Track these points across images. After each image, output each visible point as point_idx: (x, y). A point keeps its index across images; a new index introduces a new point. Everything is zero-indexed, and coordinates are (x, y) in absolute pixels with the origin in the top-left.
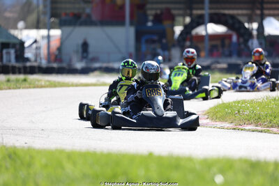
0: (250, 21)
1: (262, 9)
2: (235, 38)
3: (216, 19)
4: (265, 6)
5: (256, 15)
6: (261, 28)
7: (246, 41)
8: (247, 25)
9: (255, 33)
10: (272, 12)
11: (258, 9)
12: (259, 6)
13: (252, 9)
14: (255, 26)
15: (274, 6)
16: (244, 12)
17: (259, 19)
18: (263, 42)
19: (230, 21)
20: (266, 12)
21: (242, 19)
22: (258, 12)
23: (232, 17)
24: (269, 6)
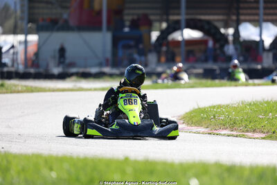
0: (227, 26)
1: (238, 15)
2: (211, 44)
3: (192, 25)
4: (241, 11)
5: (232, 20)
6: (237, 34)
7: (222, 47)
8: (223, 31)
9: (231, 38)
10: (248, 17)
11: (234, 14)
12: (235, 11)
13: (228, 15)
14: (231, 31)
15: (249, 11)
16: (221, 17)
17: (235, 24)
18: (239, 47)
19: (206, 27)
20: (242, 17)
21: (217, 24)
22: (234, 18)
23: (208, 22)
24: (245, 11)
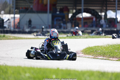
0: (101, 12)
1: (106, 7)
2: (94, 19)
3: (87, 11)
4: (108, 5)
5: (104, 9)
6: (106, 15)
8: (100, 14)
9: (103, 17)
10: (110, 8)
11: (104, 7)
12: (105, 5)
13: (102, 7)
14: (103, 14)
15: (111, 5)
16: (99, 8)
17: (105, 11)
18: (107, 21)
19: (93, 12)
20: (108, 8)
21: (98, 11)
22: (105, 8)
23: (94, 10)
24: (109, 5)
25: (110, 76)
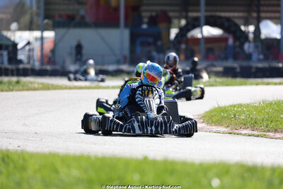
0: (247, 24)
1: (259, 12)
2: (231, 41)
3: (212, 22)
4: (262, 8)
5: (253, 18)
6: (258, 31)
8: (243, 28)
9: (251, 36)
10: (268, 15)
11: (254, 11)
12: (255, 8)
13: (249, 12)
14: (251, 28)
15: (270, 9)
16: (241, 14)
17: (255, 21)
18: (259, 44)
19: (226, 24)
20: (263, 15)
21: (238, 21)
22: (255, 15)
23: (228, 19)
24: (265, 8)
25: (268, 174)
